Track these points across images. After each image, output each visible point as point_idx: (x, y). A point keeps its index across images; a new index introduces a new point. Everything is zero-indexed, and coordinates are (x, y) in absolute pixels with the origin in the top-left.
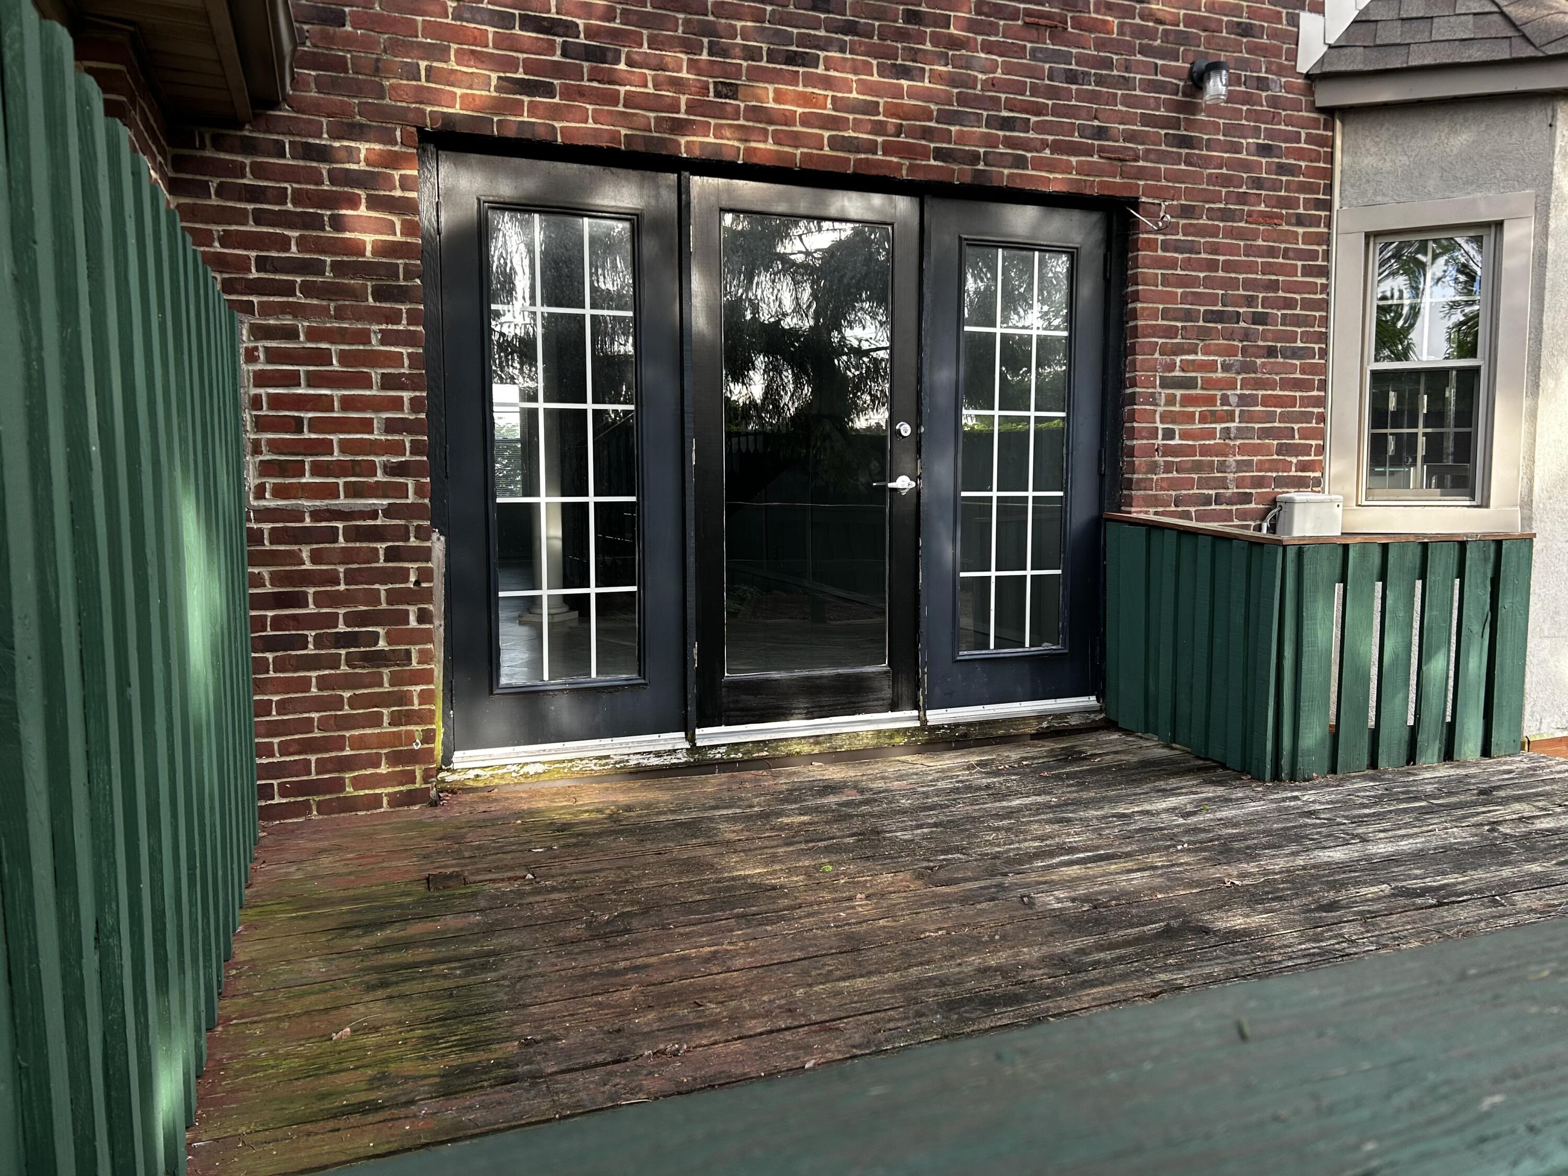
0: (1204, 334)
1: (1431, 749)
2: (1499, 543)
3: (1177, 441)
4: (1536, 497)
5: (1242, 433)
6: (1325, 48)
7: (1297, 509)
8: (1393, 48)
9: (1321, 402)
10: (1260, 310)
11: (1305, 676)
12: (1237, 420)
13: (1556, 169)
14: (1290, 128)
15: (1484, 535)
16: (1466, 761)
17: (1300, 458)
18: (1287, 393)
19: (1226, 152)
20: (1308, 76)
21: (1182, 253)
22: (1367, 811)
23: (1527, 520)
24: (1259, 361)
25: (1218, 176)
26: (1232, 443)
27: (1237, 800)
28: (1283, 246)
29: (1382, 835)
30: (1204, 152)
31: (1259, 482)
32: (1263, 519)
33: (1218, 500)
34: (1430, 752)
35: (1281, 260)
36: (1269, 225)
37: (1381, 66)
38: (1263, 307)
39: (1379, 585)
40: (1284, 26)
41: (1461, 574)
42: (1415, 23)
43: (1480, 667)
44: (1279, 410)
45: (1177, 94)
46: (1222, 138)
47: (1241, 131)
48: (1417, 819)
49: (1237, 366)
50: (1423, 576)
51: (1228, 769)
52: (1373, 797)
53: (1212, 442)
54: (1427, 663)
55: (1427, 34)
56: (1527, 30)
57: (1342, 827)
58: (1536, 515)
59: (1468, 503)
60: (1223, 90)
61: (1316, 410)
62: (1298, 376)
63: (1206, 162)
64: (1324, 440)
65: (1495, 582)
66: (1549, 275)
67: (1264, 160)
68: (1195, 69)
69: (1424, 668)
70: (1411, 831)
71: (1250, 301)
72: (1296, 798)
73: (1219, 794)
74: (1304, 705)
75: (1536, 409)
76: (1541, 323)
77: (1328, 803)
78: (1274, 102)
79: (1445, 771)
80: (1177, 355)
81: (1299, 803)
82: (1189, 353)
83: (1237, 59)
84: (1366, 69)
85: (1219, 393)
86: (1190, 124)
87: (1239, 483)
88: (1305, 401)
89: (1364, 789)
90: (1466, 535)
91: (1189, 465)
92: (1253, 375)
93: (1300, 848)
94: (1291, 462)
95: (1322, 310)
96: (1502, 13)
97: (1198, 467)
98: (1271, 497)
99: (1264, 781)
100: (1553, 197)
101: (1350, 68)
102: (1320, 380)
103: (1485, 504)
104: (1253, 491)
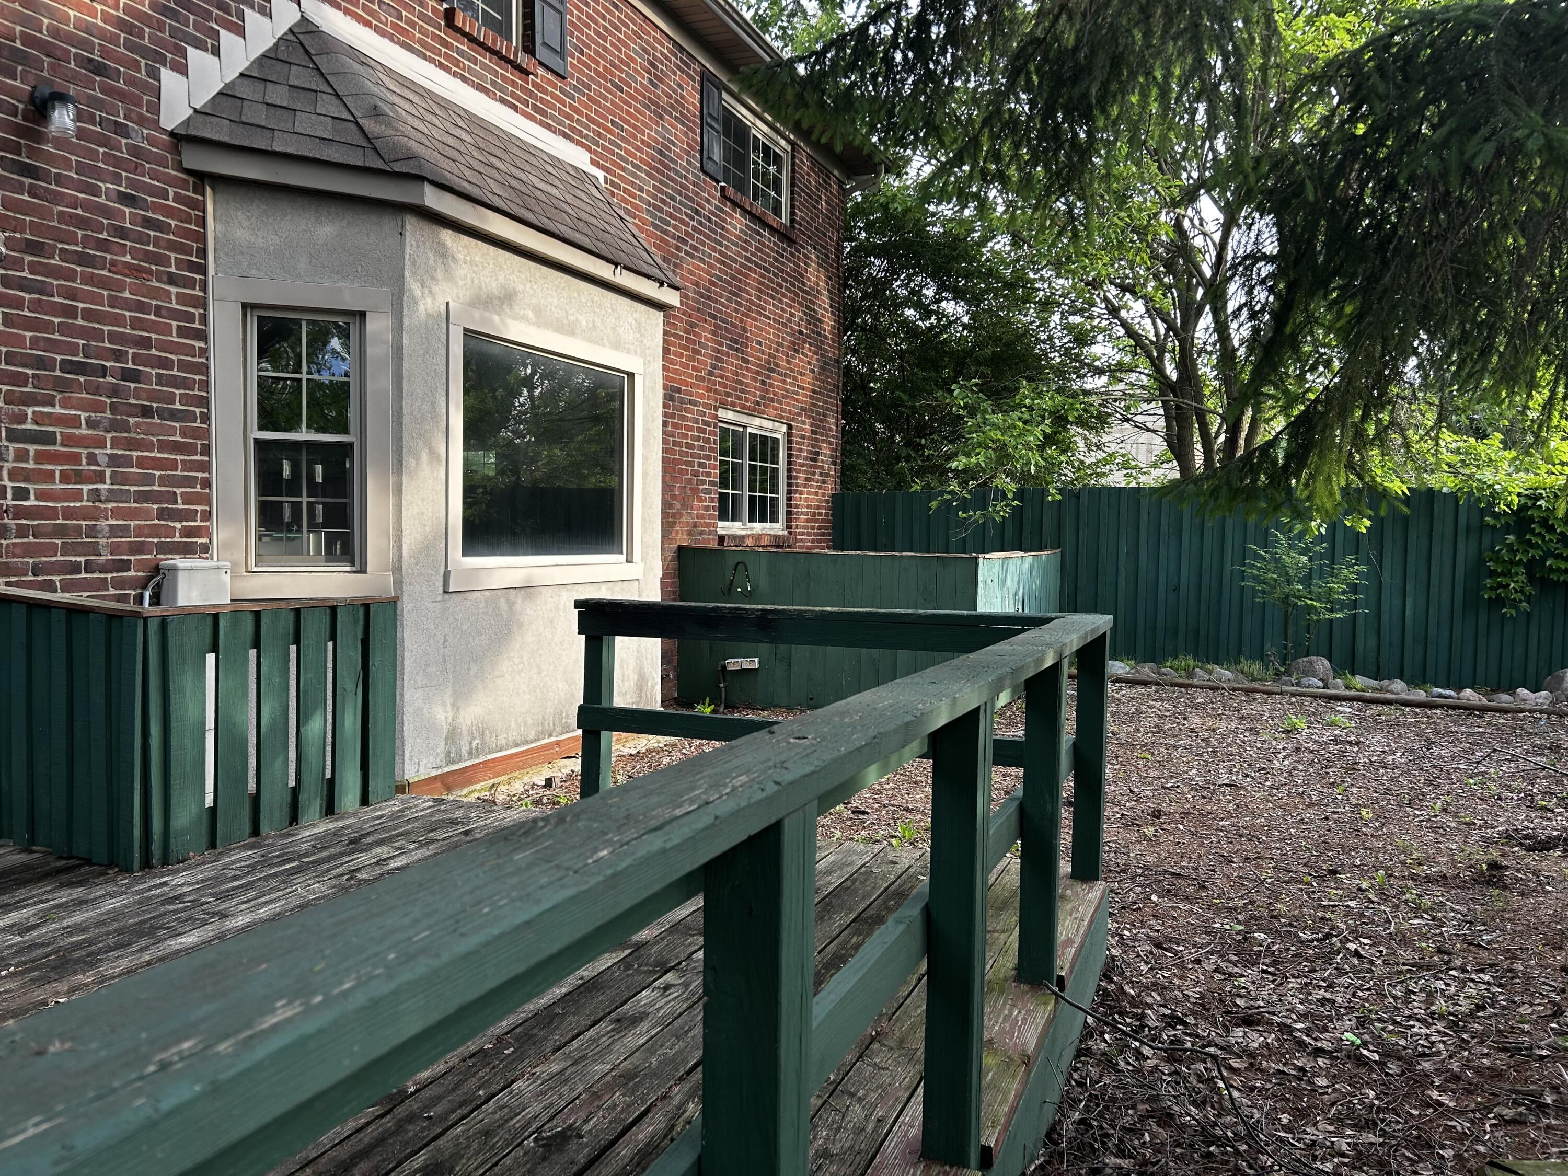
0: (61, 385)
1: (312, 806)
2: (367, 607)
3: (32, 502)
4: (405, 564)
5: (113, 496)
6: (191, 112)
7: (181, 576)
8: (259, 129)
9: (205, 467)
10: (130, 366)
11: (174, 753)
12: (108, 481)
13: (406, 273)
14: (156, 183)
15: (353, 599)
16: (346, 813)
17: (184, 523)
18: (166, 456)
19: (81, 192)
20: (172, 134)
21: (30, 293)
22: (235, 884)
23: (399, 583)
24: (132, 420)
25: (71, 216)
26: (103, 506)
27: (95, 899)
28: (154, 303)
29: (243, 907)
30: (53, 187)
31: (138, 548)
32: (145, 587)
33: (89, 567)
34: (312, 809)
35: (152, 317)
36: (137, 278)
37: (246, 143)
38: (134, 363)
39: (253, 653)
40: (143, 75)
41: (333, 638)
42: (280, 111)
43: (355, 723)
44: (158, 473)
45: (16, 116)
46: (75, 176)
47: (99, 174)
48: (284, 882)
49: (106, 423)
50: (297, 641)
51: (95, 864)
52: (248, 866)
53: (78, 504)
54: (305, 724)
55: (290, 124)
56: (378, 144)
57: (205, 907)
58: (406, 580)
59: (348, 569)
60: (70, 124)
61: (200, 475)
62: (178, 438)
63: (57, 198)
64: (210, 505)
65: (365, 642)
66: (406, 365)
67: (127, 210)
68: (37, 94)
69: (302, 730)
70: (273, 896)
71: (118, 356)
72: (165, 884)
73: (75, 896)
74: (175, 783)
75: (401, 485)
76: (401, 408)
77: (197, 883)
78: (135, 151)
79: (326, 826)
80: (29, 406)
81: (167, 889)
82: (44, 404)
83: (89, 96)
84: (233, 142)
85: (84, 452)
86: (34, 153)
87: (114, 549)
88: (187, 466)
89: (240, 860)
90: (336, 600)
91: (49, 529)
92: (126, 435)
93: (152, 941)
94: (174, 528)
95: (202, 374)
96: (357, 123)
97: (60, 531)
98: (153, 564)
99: (133, 872)
100: (406, 298)
101: (216, 137)
102: (202, 445)
103: (363, 570)
104: (132, 558)
